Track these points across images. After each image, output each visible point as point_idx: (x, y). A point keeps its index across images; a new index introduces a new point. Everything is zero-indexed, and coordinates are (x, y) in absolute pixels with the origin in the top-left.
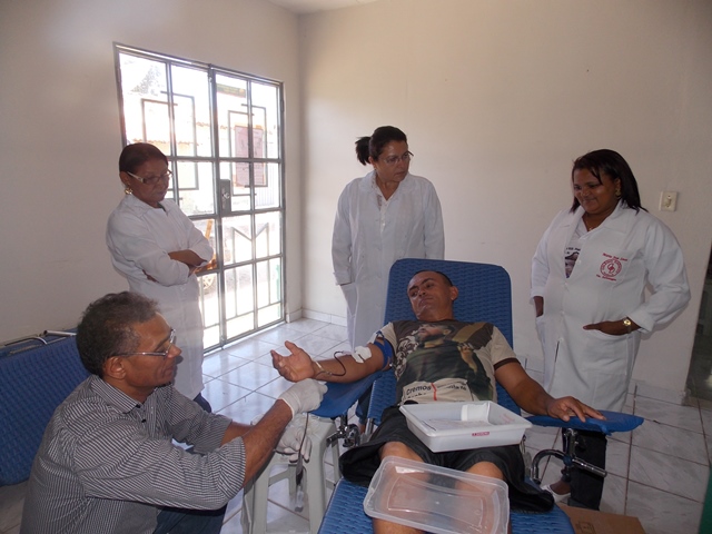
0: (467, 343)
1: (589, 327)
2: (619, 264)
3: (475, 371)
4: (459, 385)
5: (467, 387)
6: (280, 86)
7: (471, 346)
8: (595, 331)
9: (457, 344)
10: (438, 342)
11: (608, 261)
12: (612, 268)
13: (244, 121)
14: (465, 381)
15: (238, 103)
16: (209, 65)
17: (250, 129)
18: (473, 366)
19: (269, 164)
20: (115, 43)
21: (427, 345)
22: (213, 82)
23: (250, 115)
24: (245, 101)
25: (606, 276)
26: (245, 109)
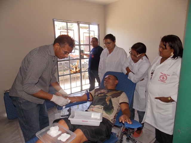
0: (110, 96)
2: (166, 77)
3: (108, 104)
4: (101, 108)
5: (103, 108)
6: (99, 25)
7: (111, 97)
8: (159, 100)
9: (107, 96)
11: (162, 76)
12: (163, 78)
13: (88, 35)
14: (103, 107)
16: (78, 22)
17: (89, 37)
18: (108, 103)
20: (53, 19)
21: (99, 95)
22: (79, 26)
24: (88, 30)
25: (162, 81)
26: (88, 32)
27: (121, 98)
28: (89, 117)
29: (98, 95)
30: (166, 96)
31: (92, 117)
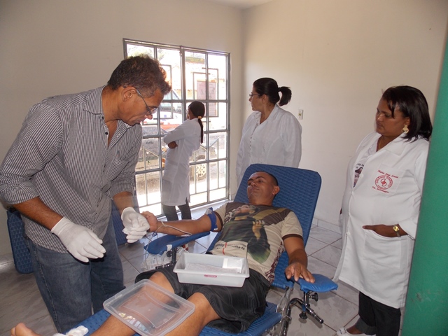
0: (261, 220)
1: (367, 227)
2: (391, 181)
3: (258, 239)
4: (241, 246)
5: (246, 248)
6: (228, 56)
7: (263, 223)
8: (371, 231)
9: (254, 220)
10: (244, 218)
11: (381, 177)
12: (384, 183)
13: (203, 78)
14: (246, 244)
15: (199, 67)
16: (181, 46)
17: (207, 82)
18: (257, 235)
19: (220, 104)
20: (124, 39)
21: (237, 219)
22: (183, 56)
23: (207, 74)
24: (204, 66)
25: (380, 189)
26: (204, 71)
27: (287, 225)
28: (218, 268)
29: (233, 219)
30: (388, 223)
31: (225, 266)
